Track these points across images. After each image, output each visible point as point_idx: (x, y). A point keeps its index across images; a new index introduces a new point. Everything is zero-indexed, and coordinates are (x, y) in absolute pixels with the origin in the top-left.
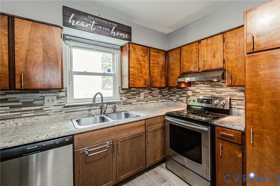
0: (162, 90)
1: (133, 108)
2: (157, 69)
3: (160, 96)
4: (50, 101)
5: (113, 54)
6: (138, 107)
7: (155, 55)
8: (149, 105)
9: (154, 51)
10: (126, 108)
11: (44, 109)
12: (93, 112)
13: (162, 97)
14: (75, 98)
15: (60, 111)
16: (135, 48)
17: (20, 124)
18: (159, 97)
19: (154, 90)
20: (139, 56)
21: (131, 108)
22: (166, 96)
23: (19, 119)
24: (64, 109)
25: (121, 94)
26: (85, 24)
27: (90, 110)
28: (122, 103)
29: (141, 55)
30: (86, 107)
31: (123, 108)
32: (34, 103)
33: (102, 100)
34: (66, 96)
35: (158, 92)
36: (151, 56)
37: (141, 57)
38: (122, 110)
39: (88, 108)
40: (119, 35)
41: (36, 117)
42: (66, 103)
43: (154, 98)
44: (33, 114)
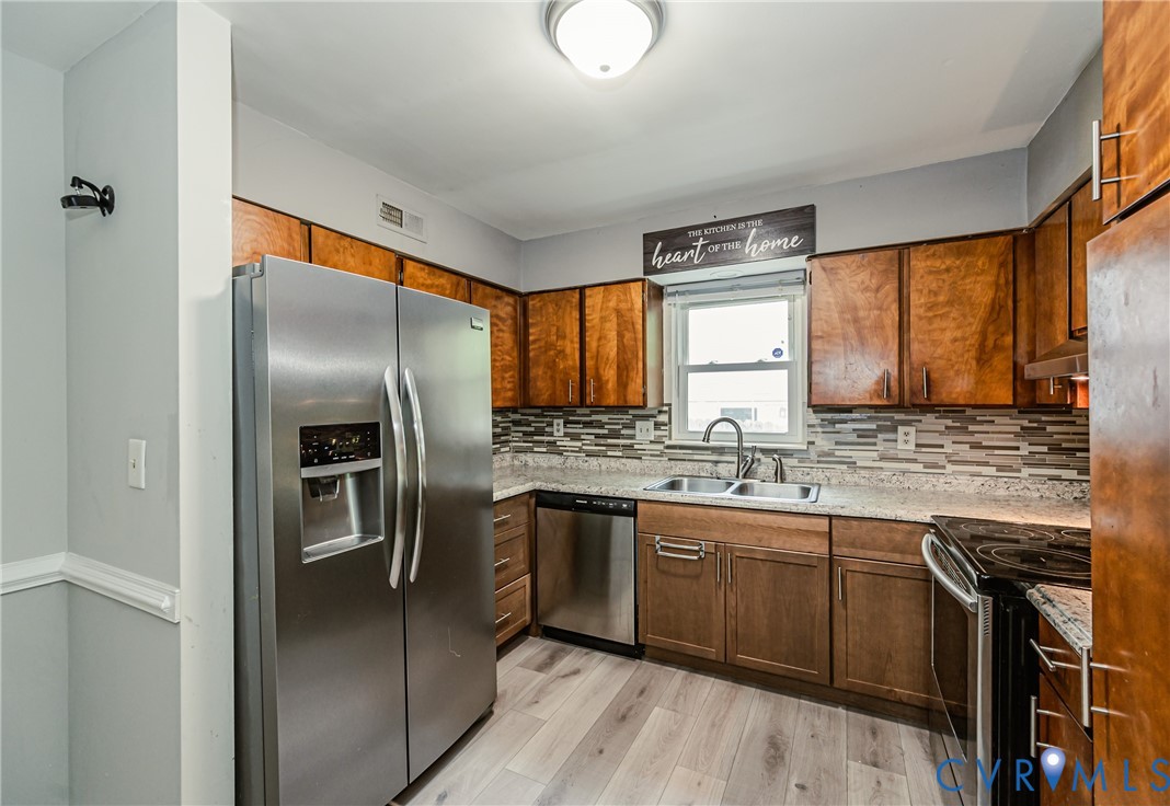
0: (1044, 418)
1: (856, 479)
2: (953, 325)
3: (1025, 449)
4: (644, 430)
5: (792, 299)
6: (883, 481)
7: (943, 267)
8: (942, 480)
9: (934, 255)
10: (828, 475)
11: (636, 447)
12: (723, 469)
13: (1048, 457)
14: (690, 429)
15: (657, 456)
16: (832, 269)
17: (603, 467)
18: (1024, 452)
19: (978, 418)
20: (851, 294)
21: (848, 478)
22: (1078, 454)
23: (604, 459)
24: (666, 451)
25: (809, 426)
26: (682, 255)
27: (716, 463)
28: (813, 456)
29: (862, 287)
30: (710, 452)
31: (814, 474)
32: (622, 432)
33: (740, 439)
34: (670, 423)
35: (1018, 429)
36: (918, 277)
37: (859, 294)
38: (808, 477)
39: (714, 458)
40: (770, 247)
41: (624, 460)
42: (670, 439)
43: (980, 455)
44: (620, 454)
